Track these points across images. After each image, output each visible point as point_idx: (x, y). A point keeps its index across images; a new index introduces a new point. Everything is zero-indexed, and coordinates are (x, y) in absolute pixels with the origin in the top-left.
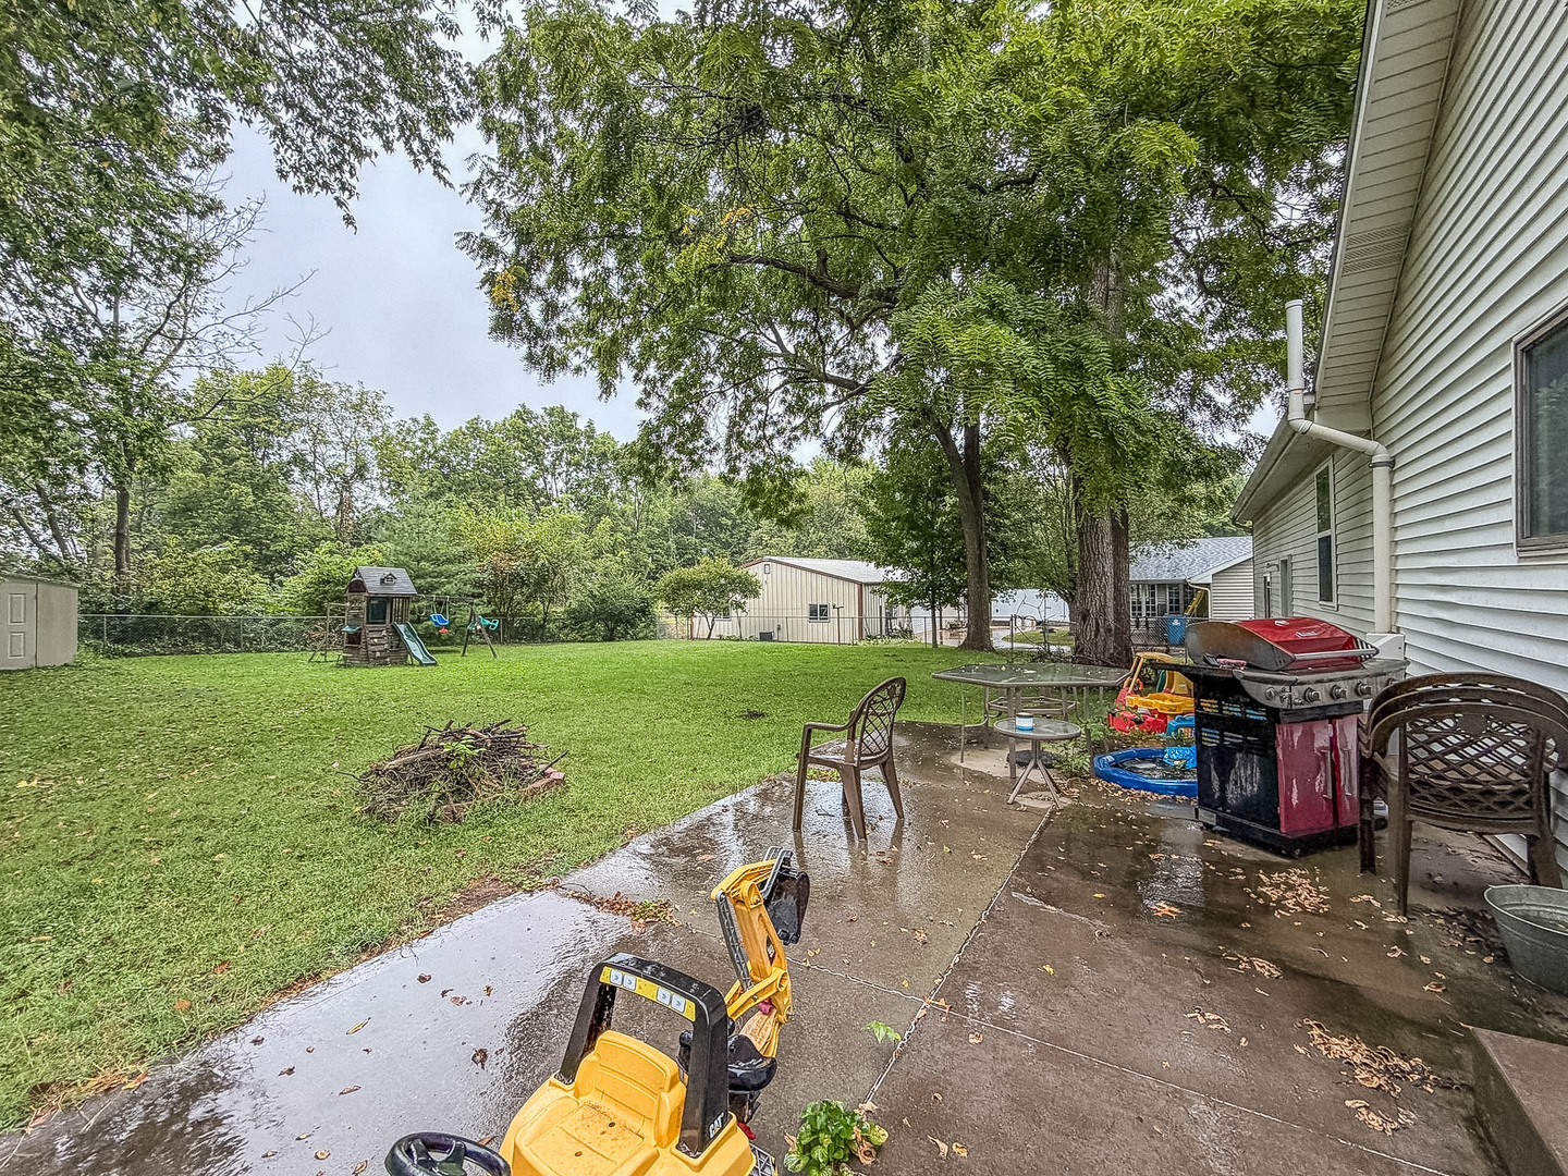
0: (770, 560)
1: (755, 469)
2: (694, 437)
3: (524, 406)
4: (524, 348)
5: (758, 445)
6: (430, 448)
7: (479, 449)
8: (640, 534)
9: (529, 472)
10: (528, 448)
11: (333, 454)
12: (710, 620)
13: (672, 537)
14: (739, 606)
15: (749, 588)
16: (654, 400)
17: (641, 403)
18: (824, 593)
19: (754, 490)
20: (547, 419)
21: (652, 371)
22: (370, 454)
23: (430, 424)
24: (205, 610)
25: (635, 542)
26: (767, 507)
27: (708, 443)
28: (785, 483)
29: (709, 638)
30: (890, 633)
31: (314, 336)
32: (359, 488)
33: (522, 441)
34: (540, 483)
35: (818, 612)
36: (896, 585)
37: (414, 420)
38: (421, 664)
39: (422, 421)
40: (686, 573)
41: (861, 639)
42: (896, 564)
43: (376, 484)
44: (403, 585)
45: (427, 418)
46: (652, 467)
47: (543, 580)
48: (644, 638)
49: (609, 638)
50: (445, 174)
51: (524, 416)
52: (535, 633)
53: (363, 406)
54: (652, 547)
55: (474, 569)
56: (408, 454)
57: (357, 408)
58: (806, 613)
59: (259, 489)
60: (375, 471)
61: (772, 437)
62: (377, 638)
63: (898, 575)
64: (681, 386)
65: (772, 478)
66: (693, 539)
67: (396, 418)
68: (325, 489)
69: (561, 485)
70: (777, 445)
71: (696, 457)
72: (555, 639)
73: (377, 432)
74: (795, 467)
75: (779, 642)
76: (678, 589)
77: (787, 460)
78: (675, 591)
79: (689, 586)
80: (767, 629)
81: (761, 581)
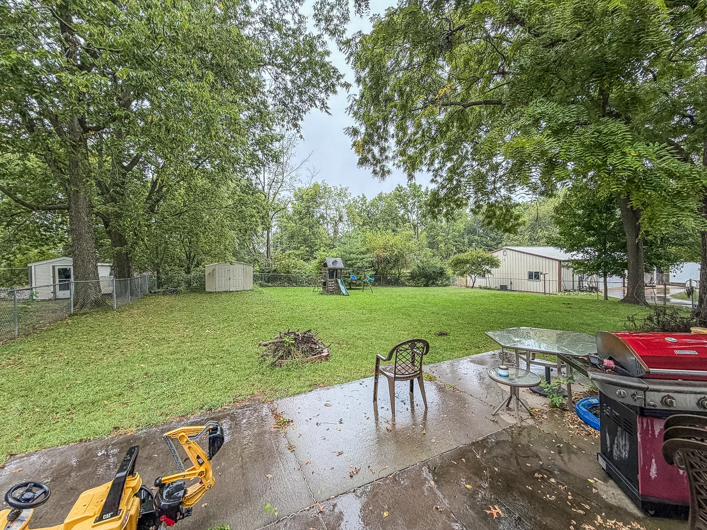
0: (506, 249)
1: (491, 206)
2: (457, 193)
3: (399, 185)
4: (372, 169)
5: (492, 193)
6: (364, 207)
7: (382, 205)
8: (449, 236)
9: (402, 212)
10: (401, 202)
11: (332, 213)
12: (473, 279)
13: (466, 237)
14: (489, 272)
15: (494, 263)
16: (438, 178)
17: (432, 181)
18: (536, 265)
19: (490, 215)
20: (408, 189)
21: (436, 165)
22: (344, 211)
23: (364, 197)
24: (288, 272)
25: (447, 240)
26: (498, 223)
28: (508, 211)
29: (473, 287)
30: (581, 290)
31: (315, 174)
32: (341, 225)
33: (398, 200)
34: (406, 216)
35: (534, 276)
36: (579, 263)
37: (359, 197)
38: (343, 295)
39: (362, 197)
40: (462, 256)
41: (560, 291)
42: (578, 251)
43: (346, 223)
44: (340, 265)
45: (363, 195)
46: (436, 210)
47: (397, 260)
48: (445, 286)
49: (426, 285)
50: (329, 111)
51: (399, 189)
52: (396, 282)
53: (342, 194)
54: (456, 242)
55: (370, 257)
56: (357, 210)
57: (339, 195)
58: (527, 277)
59: (311, 228)
60: (345, 218)
61: (500, 188)
62: (331, 283)
63: (580, 256)
64: (452, 170)
65: (501, 209)
66: (476, 237)
67: (352, 197)
68: (330, 226)
69: (414, 217)
72: (404, 285)
73: (346, 203)
74: (513, 202)
75: (511, 290)
76: (457, 264)
77: (509, 199)
78: (456, 265)
79: (462, 262)
80: (504, 284)
81: (501, 260)
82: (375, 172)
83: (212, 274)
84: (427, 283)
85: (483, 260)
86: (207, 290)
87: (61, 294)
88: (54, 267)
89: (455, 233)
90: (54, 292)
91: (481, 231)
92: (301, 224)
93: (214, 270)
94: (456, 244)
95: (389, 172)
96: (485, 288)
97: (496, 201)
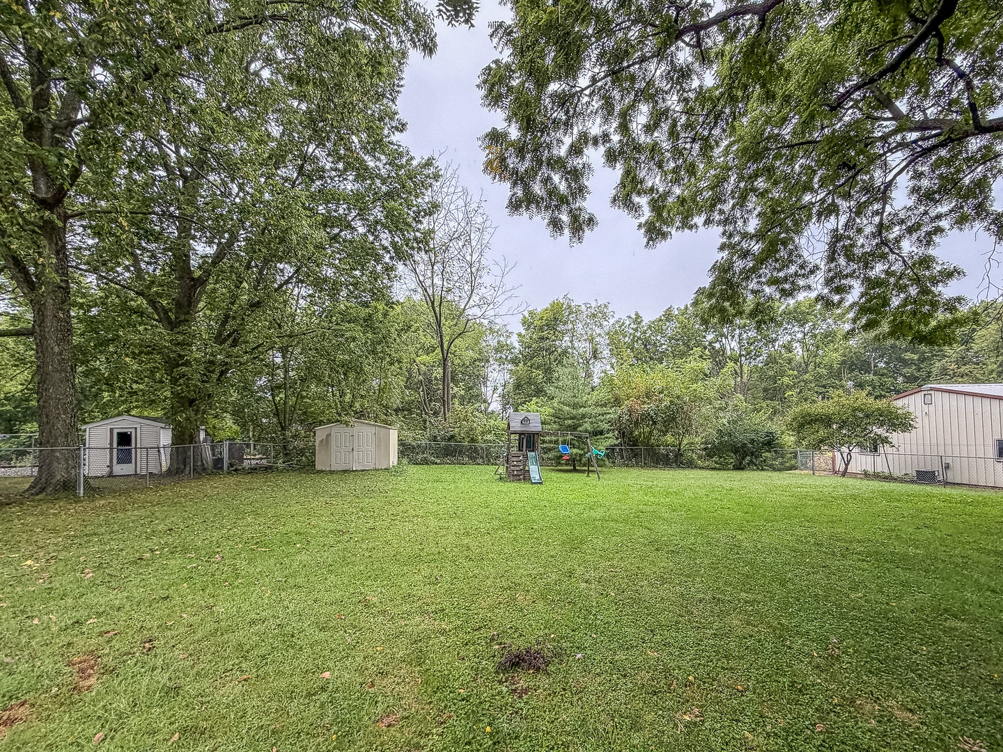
0: (932, 389)
6: (639, 334)
7: (671, 328)
9: (710, 338)
11: (581, 346)
12: (845, 455)
14: (886, 441)
22: (603, 341)
23: (638, 316)
27: (802, 267)
28: (924, 291)
29: (844, 474)
32: (598, 366)
34: (717, 345)
37: (629, 317)
38: (531, 483)
39: (634, 317)
43: (606, 361)
44: (536, 424)
45: (637, 314)
48: (791, 468)
49: (739, 467)
52: (676, 460)
53: (598, 314)
54: (824, 387)
56: (625, 339)
57: (595, 316)
58: (992, 452)
60: (606, 353)
62: (516, 461)
66: (870, 377)
70: (907, 246)
71: (787, 286)
72: (691, 465)
73: (607, 329)
74: (939, 268)
75: (947, 484)
76: (804, 423)
77: (926, 262)
78: (801, 426)
79: (817, 420)
80: (929, 469)
81: (918, 414)
82: (556, 224)
83: (326, 441)
84: (741, 463)
85: (867, 416)
86: (318, 467)
87: (119, 469)
88: (111, 430)
89: (820, 370)
90: (110, 466)
91: (882, 365)
92: (531, 367)
93: (329, 436)
94: (824, 390)
95: (591, 221)
96: (877, 476)
97: (889, 273)
